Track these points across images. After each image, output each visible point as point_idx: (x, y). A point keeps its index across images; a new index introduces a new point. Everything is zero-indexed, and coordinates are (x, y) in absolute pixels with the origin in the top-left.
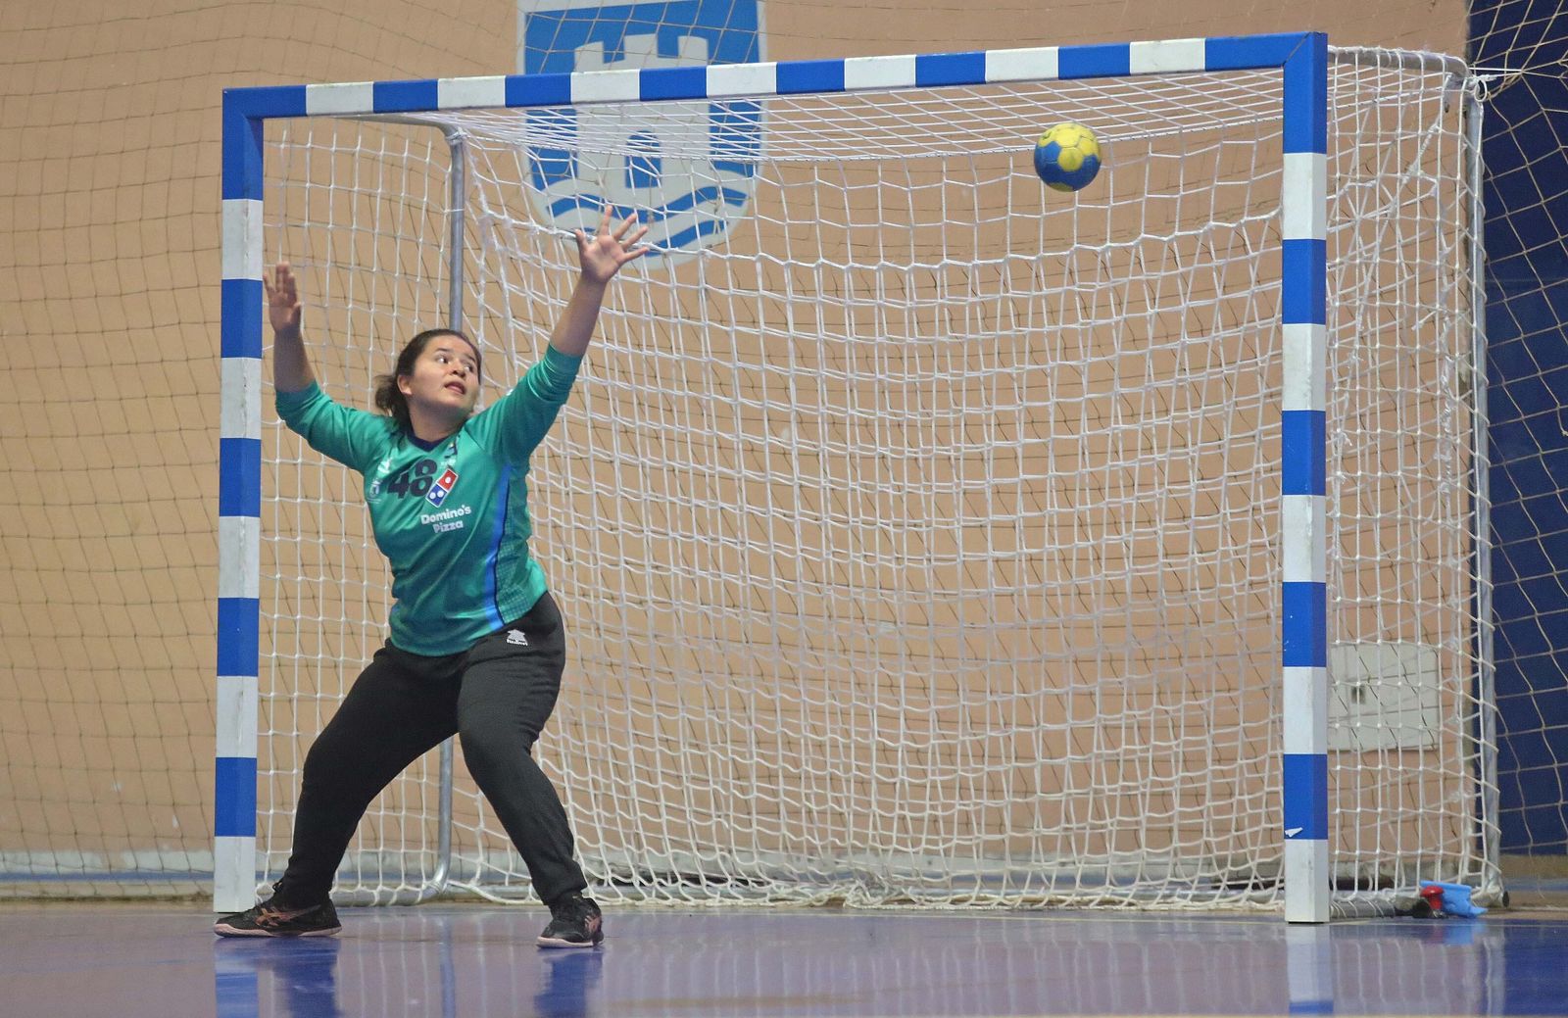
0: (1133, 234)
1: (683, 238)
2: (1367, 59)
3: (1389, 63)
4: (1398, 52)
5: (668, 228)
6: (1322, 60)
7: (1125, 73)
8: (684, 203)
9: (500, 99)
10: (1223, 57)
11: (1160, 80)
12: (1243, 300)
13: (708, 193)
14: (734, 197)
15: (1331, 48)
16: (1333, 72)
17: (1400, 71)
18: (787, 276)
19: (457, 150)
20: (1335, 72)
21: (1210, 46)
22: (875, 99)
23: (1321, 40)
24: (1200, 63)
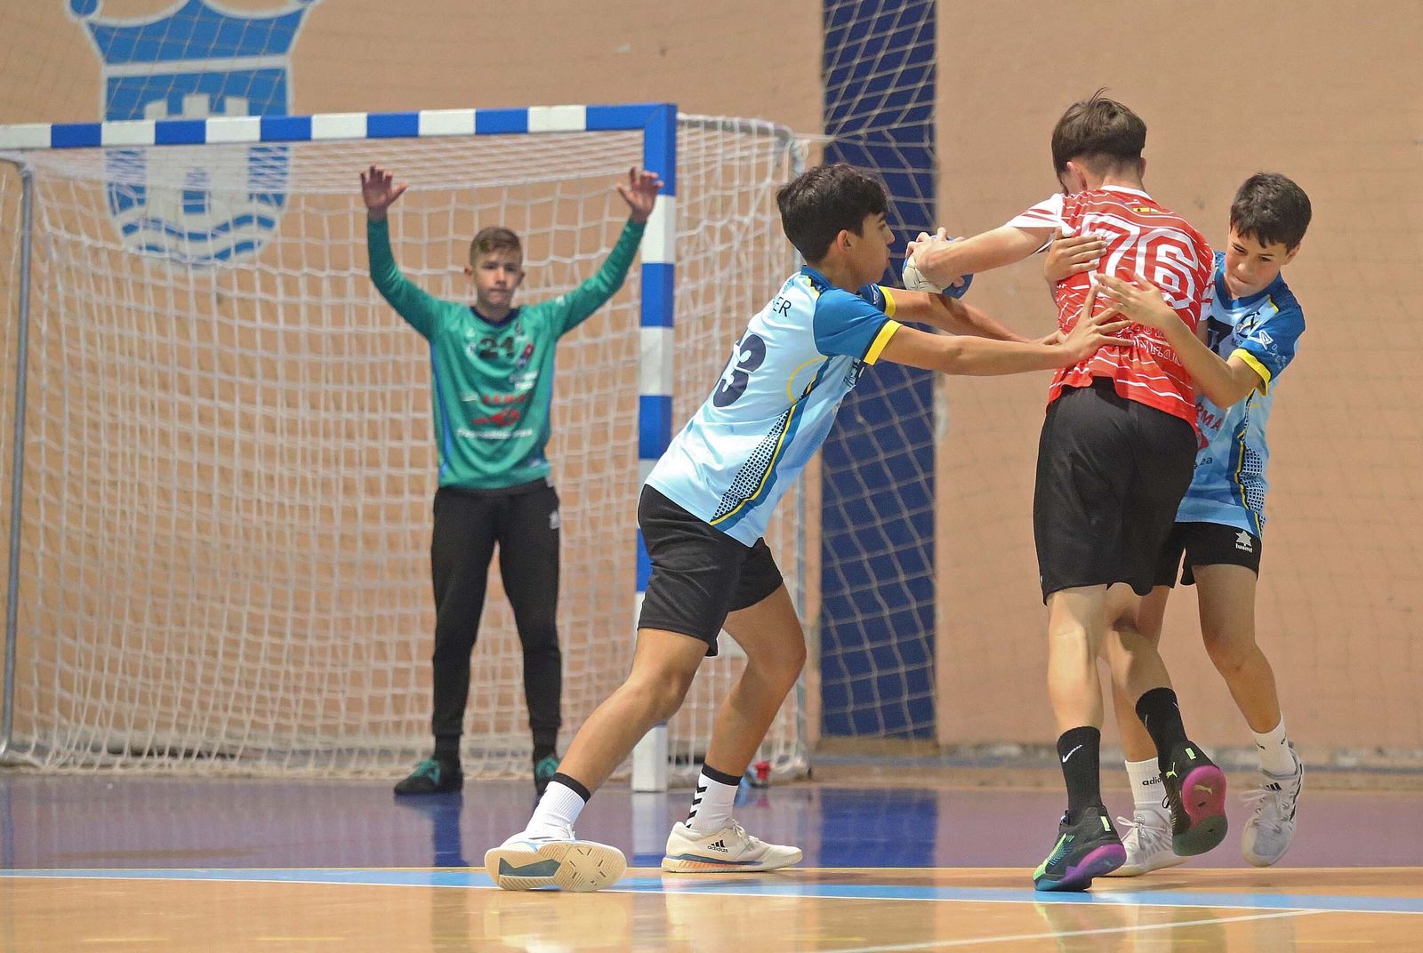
0: (544, 257)
1: (223, 255)
2: (711, 126)
3: (728, 128)
4: (737, 121)
5: (211, 247)
6: (672, 125)
7: (524, 131)
8: (224, 228)
9: (47, 142)
10: (599, 120)
11: (555, 137)
12: (626, 311)
13: (243, 220)
14: (266, 223)
15: (681, 116)
16: (682, 137)
17: (719, 132)
18: (279, 281)
19: (27, 180)
20: (683, 135)
21: (589, 112)
22: (339, 147)
23: (672, 110)
24: (582, 125)
